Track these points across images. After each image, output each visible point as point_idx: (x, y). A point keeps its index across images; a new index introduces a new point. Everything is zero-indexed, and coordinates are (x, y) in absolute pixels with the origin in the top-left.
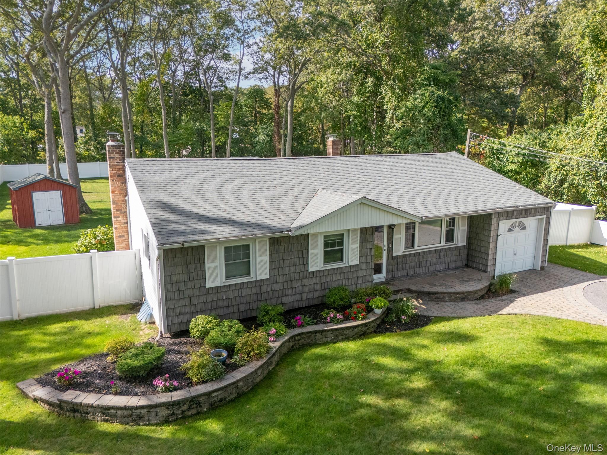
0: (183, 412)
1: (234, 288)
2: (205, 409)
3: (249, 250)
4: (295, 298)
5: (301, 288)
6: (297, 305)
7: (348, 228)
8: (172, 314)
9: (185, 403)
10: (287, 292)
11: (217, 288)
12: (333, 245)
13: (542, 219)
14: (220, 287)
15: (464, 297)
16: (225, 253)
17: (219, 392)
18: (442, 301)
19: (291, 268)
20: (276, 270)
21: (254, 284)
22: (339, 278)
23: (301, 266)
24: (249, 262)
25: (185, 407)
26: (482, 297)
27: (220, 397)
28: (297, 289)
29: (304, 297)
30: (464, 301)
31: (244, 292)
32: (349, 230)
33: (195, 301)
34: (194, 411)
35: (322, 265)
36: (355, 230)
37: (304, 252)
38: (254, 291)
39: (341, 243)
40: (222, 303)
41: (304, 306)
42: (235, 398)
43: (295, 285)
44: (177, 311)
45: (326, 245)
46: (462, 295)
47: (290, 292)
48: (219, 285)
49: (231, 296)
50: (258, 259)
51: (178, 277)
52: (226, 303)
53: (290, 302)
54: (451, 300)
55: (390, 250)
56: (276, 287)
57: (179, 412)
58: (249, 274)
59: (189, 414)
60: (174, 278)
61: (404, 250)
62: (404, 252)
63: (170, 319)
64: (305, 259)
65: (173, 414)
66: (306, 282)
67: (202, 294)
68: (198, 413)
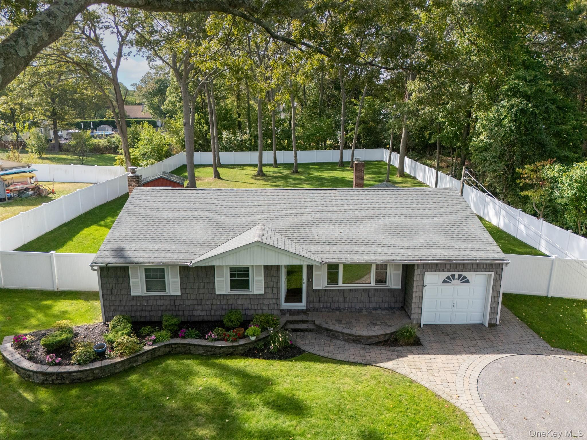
0: (53, 380)
1: (153, 299)
2: (68, 382)
3: (164, 272)
4: (205, 313)
5: (210, 306)
6: (206, 319)
7: (252, 264)
8: (108, 310)
9: (53, 375)
10: (197, 307)
11: (139, 297)
12: (240, 275)
13: (491, 275)
14: (143, 296)
15: (357, 340)
16: (146, 272)
17: (78, 374)
18: (336, 338)
19: (201, 290)
20: (187, 290)
21: (169, 298)
22: (245, 303)
23: (209, 289)
24: (165, 281)
25: (54, 378)
26: (378, 344)
27: (78, 377)
28: (207, 307)
29: (213, 313)
30: (357, 343)
31: (161, 303)
32: (253, 266)
33: (124, 304)
34: (60, 382)
35: (229, 291)
36: (258, 266)
37: (211, 278)
38: (169, 303)
39: (247, 275)
40: (144, 308)
41: (212, 320)
42: (91, 380)
43: (204, 303)
44: (112, 308)
45: (232, 275)
46: (354, 337)
47: (200, 307)
48: (140, 295)
49: (151, 304)
50: (171, 280)
51: (111, 285)
52: (147, 308)
53: (200, 316)
54: (345, 340)
55: (310, 284)
56: (188, 303)
57: (50, 379)
58: (165, 290)
59: (57, 382)
60: (108, 286)
61: (326, 285)
62: (326, 287)
63: (107, 312)
64: (212, 284)
65: (46, 380)
66: (215, 302)
67: (128, 299)
68: (63, 383)
